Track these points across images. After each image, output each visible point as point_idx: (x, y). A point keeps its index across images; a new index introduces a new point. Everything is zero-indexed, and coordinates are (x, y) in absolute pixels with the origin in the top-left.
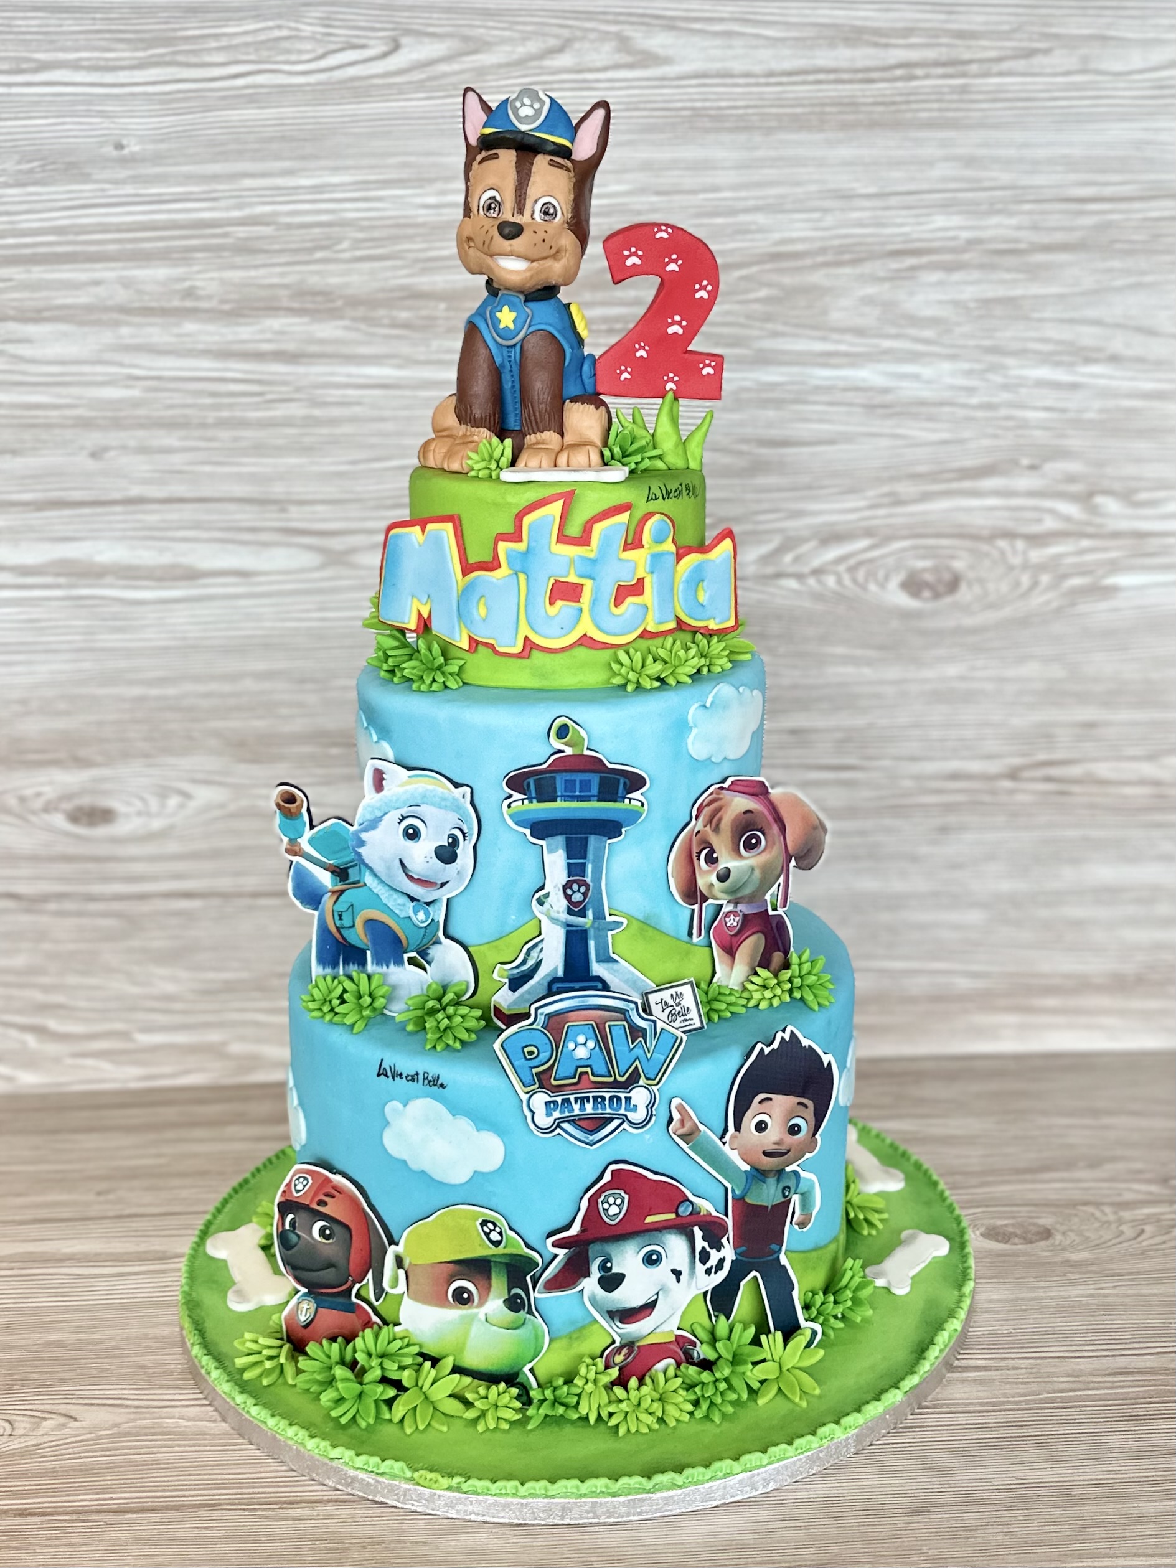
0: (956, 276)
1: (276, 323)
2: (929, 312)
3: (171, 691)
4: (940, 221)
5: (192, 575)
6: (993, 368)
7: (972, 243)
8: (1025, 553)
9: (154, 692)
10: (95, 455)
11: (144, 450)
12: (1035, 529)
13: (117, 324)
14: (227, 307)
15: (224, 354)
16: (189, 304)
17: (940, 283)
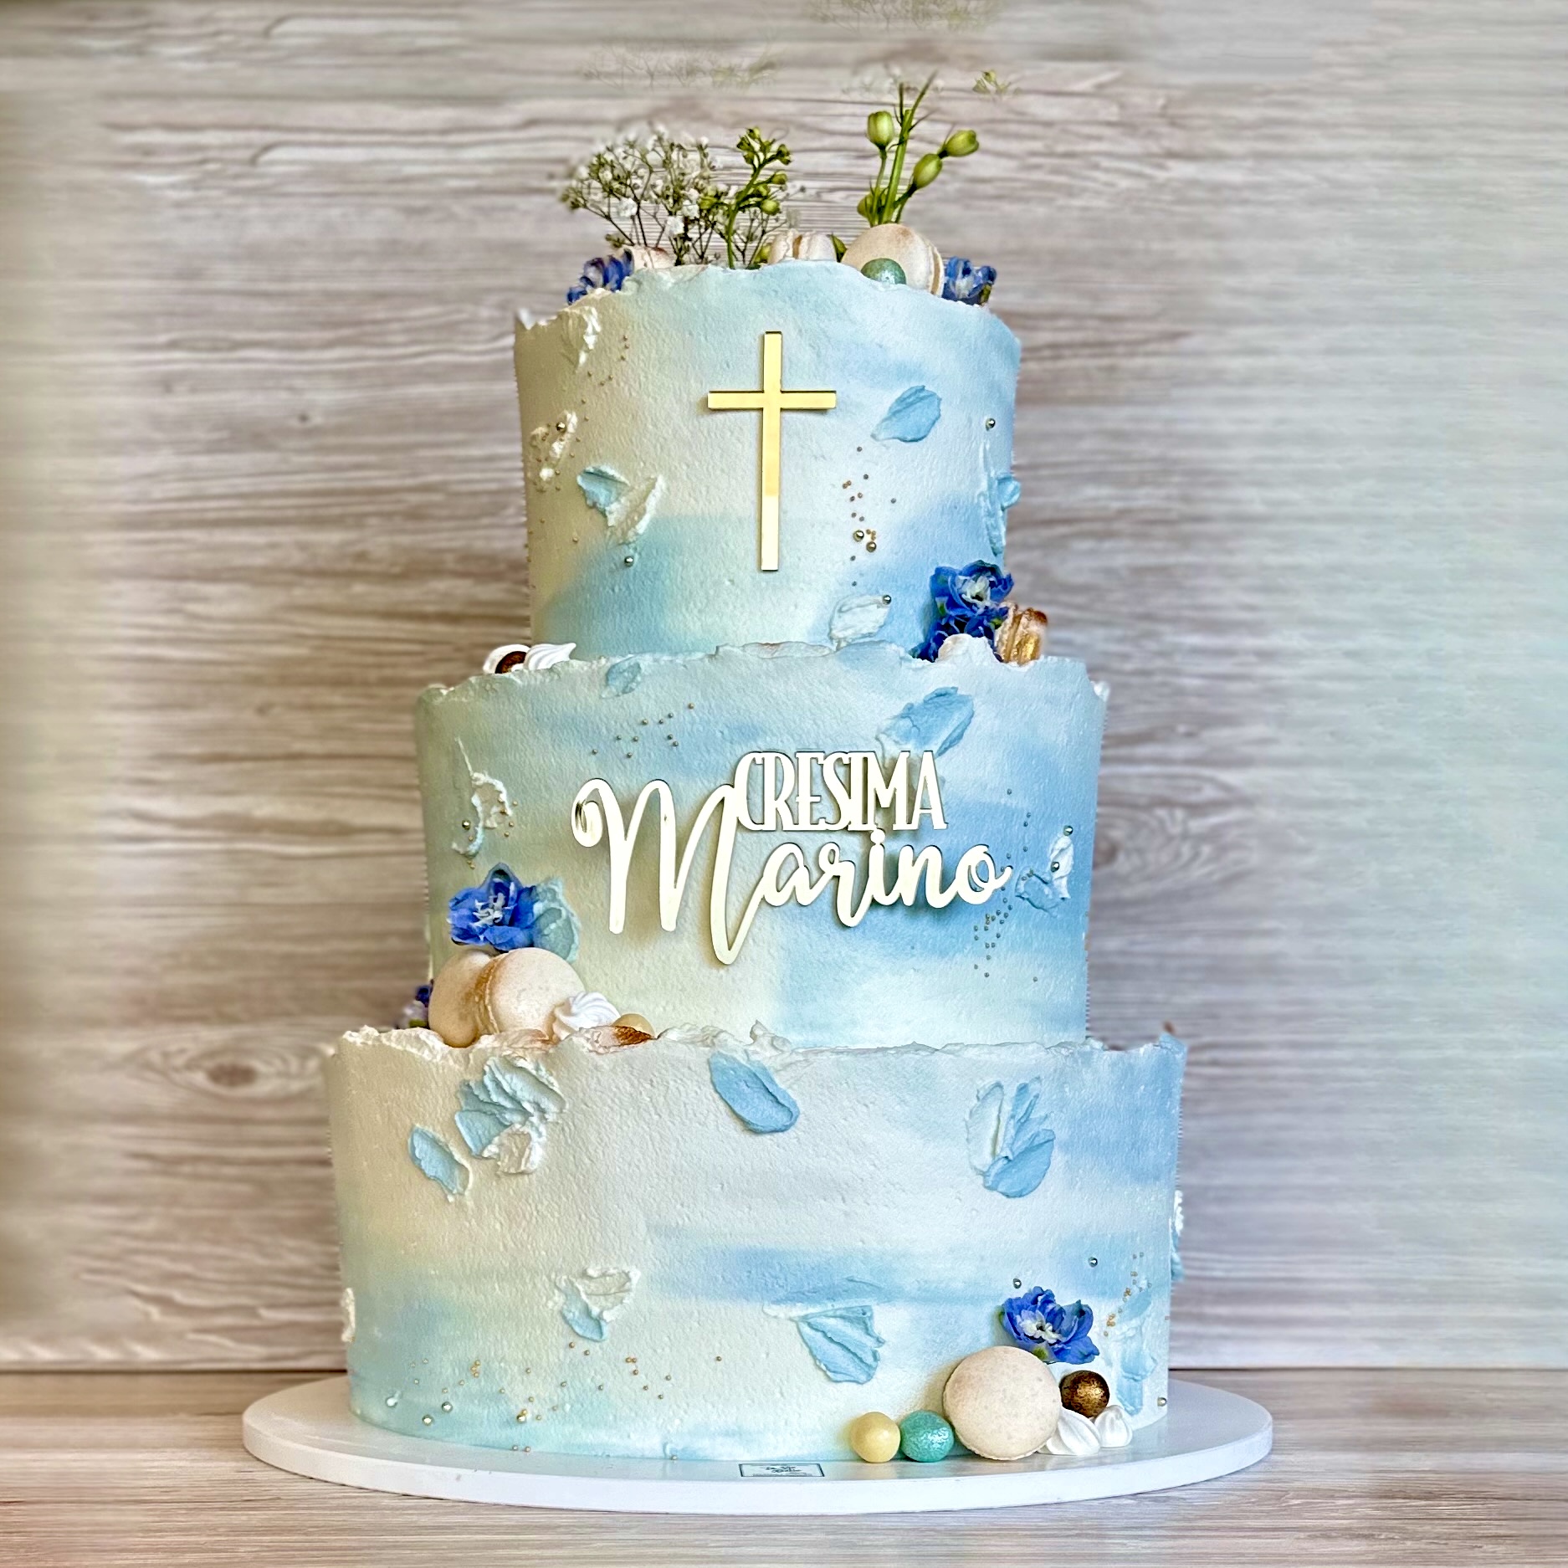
0: (1108, 545)
1: (441, 585)
2: (1080, 579)
3: (317, 949)
4: (1090, 491)
5: (344, 831)
6: (1149, 635)
7: (1122, 514)
8: (1184, 822)
9: (302, 949)
10: (262, 710)
11: (309, 707)
12: (1194, 798)
13: (289, 585)
14: (397, 570)
15: (389, 615)
16: (361, 567)
17: (1092, 552)
